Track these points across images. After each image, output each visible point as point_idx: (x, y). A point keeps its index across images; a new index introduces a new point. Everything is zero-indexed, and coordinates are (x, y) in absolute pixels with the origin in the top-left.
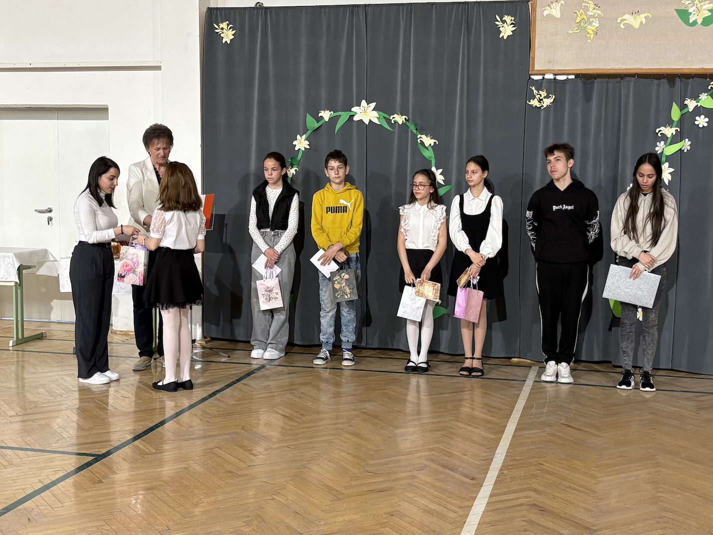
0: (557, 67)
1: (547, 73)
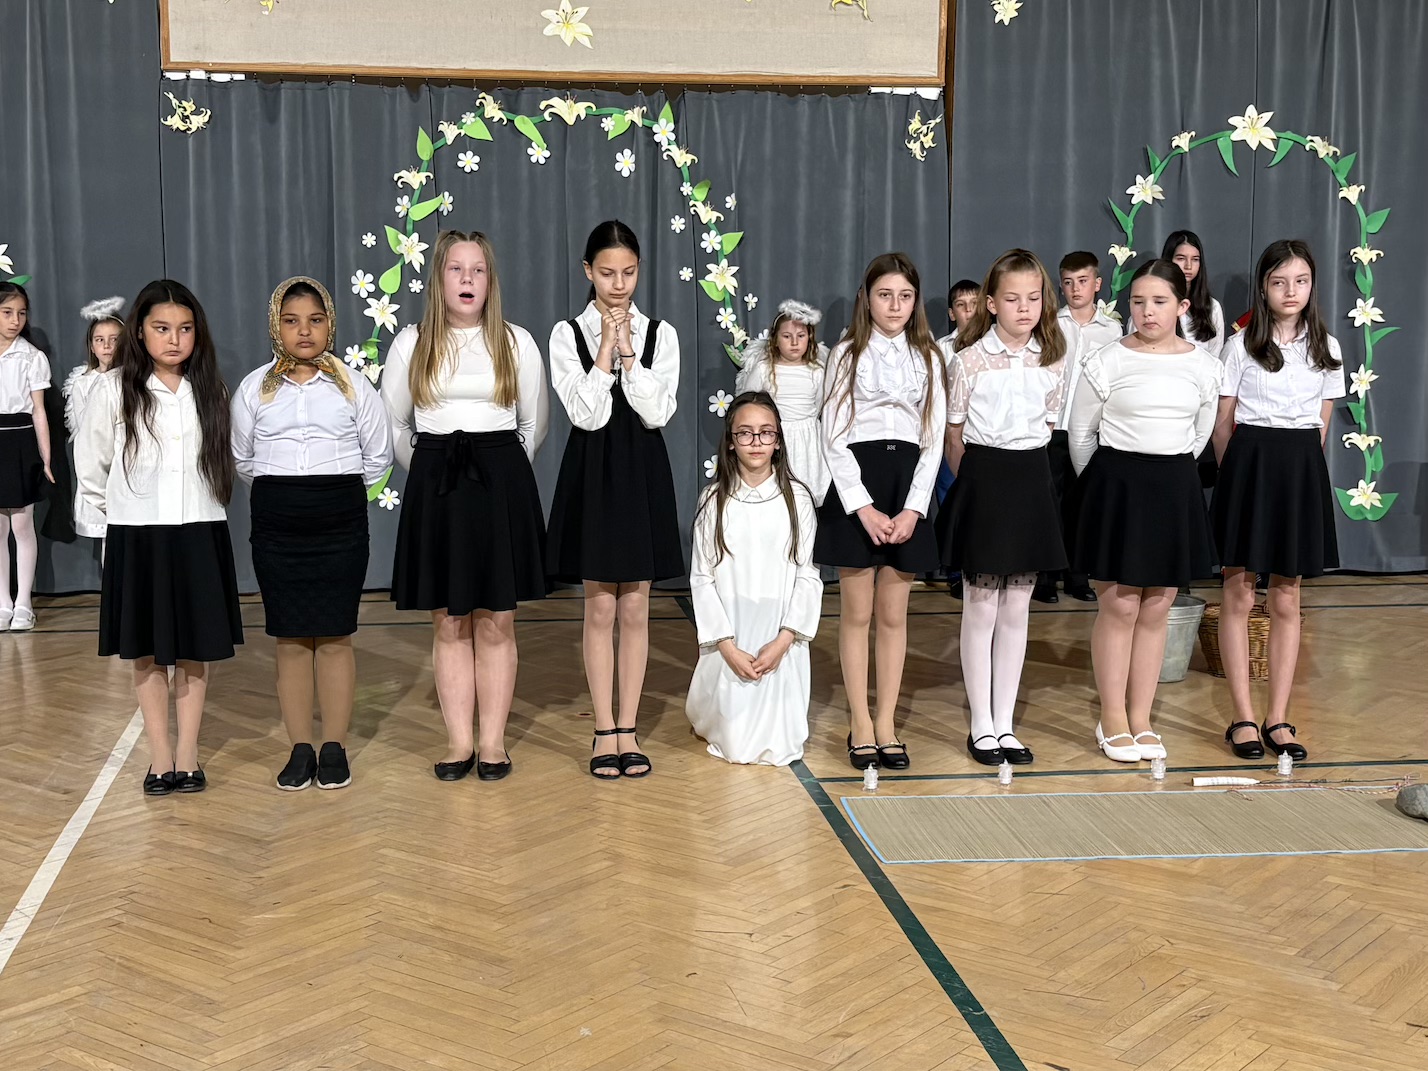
0: (211, 59)
1: (194, 69)
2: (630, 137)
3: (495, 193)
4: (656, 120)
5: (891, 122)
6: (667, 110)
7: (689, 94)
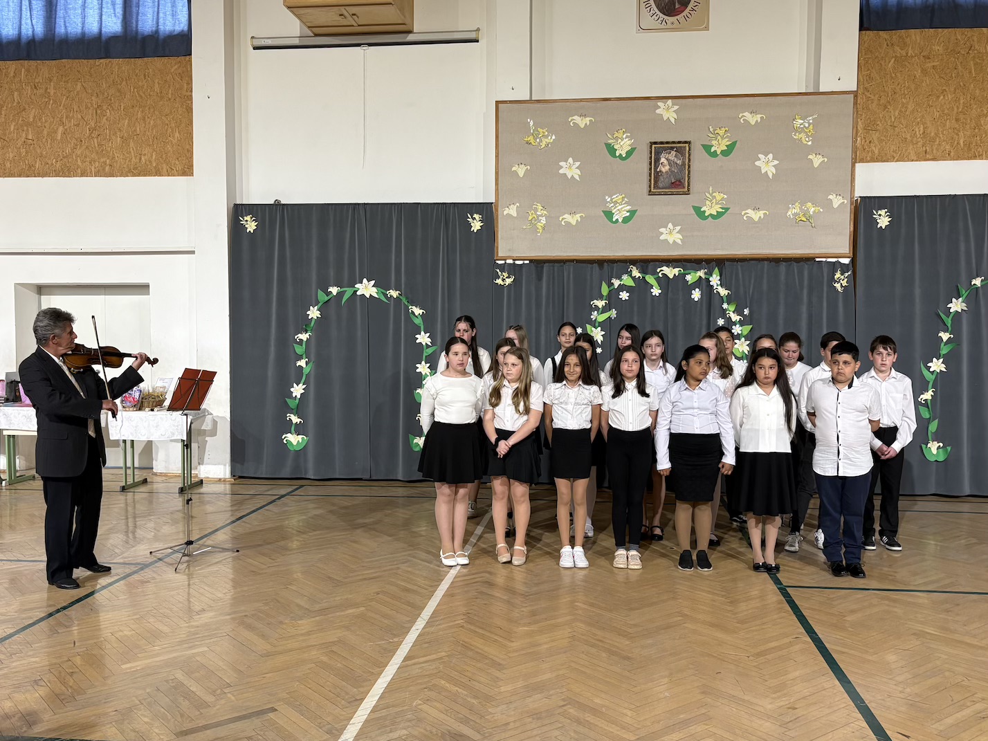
0: (516, 255)
1: (508, 259)
2: (699, 283)
3: (635, 309)
4: (712, 276)
5: (825, 275)
6: (716, 270)
7: (727, 263)
